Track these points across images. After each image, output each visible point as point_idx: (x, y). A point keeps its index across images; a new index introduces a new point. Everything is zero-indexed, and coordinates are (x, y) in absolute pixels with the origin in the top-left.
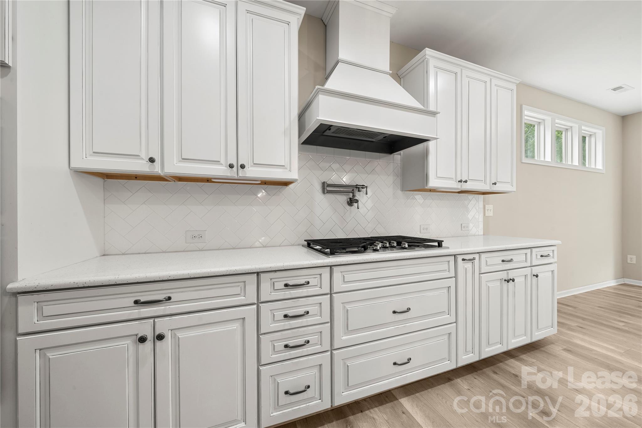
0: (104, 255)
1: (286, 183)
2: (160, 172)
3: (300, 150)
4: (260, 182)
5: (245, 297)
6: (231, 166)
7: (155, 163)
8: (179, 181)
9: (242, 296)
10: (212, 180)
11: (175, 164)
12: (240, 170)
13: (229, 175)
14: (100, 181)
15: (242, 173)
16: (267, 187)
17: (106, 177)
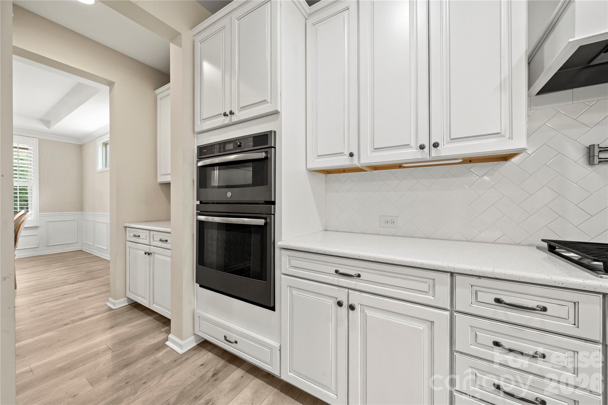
0: (326, 230)
1: (505, 158)
2: (357, 164)
3: (530, 104)
4: (461, 161)
5: (435, 298)
6: (422, 147)
7: (353, 157)
8: (375, 170)
9: (430, 296)
10: (403, 165)
11: (369, 155)
12: (433, 150)
13: (420, 157)
14: (323, 176)
15: (435, 153)
16: (474, 165)
17: (326, 173)
